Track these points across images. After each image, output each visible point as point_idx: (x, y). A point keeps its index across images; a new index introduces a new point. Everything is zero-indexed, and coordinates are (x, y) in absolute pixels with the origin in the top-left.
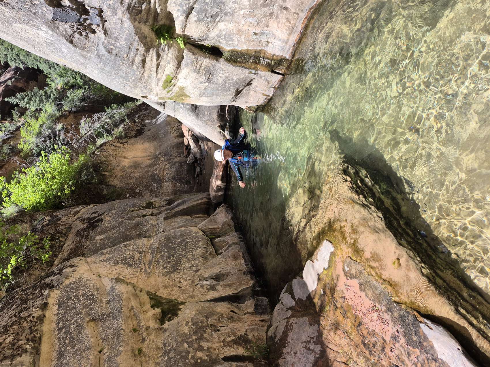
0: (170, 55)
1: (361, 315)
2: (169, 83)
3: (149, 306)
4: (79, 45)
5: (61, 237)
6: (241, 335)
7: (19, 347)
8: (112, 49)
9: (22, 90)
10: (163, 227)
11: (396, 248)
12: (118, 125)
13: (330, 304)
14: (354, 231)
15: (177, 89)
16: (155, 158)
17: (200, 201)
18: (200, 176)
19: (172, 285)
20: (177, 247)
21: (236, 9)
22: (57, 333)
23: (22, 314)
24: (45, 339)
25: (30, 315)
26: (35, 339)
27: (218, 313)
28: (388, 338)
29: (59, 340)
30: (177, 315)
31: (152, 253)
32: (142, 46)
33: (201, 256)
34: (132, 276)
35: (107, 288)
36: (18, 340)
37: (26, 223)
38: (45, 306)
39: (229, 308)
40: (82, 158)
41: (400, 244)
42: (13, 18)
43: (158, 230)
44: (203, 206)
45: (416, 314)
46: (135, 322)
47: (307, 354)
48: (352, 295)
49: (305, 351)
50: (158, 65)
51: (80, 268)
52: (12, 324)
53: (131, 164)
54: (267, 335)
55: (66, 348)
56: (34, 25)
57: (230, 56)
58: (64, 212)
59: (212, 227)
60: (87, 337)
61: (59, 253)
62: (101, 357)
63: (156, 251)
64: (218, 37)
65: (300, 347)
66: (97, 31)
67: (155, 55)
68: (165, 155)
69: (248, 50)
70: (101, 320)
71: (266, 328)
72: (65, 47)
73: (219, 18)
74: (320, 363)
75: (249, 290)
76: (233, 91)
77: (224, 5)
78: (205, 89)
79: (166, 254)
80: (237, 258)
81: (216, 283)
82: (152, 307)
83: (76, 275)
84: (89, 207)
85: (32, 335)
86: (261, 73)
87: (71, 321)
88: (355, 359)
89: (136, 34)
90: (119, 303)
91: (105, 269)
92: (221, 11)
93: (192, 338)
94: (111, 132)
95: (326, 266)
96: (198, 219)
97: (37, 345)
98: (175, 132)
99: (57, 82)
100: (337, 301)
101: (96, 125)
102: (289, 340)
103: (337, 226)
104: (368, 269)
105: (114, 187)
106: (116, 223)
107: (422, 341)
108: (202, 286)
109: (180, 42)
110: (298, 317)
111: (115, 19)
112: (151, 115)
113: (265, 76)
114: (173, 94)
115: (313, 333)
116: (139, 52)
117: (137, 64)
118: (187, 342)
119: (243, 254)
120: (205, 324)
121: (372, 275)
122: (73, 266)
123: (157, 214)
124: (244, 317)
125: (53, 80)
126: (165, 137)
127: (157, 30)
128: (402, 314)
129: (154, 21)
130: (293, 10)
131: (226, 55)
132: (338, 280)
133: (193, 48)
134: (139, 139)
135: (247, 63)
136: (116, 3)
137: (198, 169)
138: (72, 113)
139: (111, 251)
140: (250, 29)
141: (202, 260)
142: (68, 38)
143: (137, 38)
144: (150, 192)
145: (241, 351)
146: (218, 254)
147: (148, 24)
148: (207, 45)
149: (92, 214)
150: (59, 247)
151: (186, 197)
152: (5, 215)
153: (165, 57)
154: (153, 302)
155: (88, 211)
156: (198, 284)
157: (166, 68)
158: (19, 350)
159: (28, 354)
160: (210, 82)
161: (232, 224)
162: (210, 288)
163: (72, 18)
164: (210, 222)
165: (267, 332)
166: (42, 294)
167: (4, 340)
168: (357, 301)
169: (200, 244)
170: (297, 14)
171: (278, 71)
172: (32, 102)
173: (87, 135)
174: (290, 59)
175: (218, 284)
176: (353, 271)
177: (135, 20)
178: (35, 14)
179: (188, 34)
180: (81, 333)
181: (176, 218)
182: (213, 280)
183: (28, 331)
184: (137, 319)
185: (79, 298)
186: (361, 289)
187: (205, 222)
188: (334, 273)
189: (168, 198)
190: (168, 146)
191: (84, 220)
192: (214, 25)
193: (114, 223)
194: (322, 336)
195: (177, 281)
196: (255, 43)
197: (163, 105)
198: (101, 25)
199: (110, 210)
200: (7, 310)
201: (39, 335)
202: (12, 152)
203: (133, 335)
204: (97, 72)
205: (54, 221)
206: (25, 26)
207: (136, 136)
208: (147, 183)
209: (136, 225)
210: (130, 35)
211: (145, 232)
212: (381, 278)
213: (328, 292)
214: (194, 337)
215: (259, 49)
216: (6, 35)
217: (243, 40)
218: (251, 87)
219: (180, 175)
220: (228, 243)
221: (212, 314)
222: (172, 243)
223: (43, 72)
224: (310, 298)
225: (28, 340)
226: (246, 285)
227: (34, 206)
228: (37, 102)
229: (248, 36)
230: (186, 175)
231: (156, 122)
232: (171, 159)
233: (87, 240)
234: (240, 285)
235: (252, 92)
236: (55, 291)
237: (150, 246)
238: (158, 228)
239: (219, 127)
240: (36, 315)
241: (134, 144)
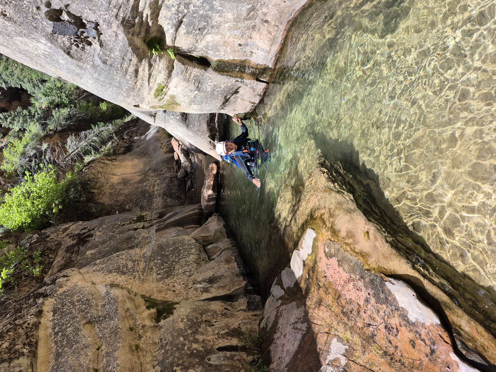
0: (161, 65)
1: (340, 288)
2: (160, 91)
3: (144, 307)
4: (76, 57)
5: (51, 253)
6: (234, 328)
7: (16, 351)
8: (107, 60)
9: (5, 110)
10: (155, 239)
11: (366, 224)
12: (106, 142)
13: (314, 285)
14: (331, 215)
15: (168, 98)
16: (145, 174)
17: (192, 212)
18: (191, 189)
19: (166, 289)
20: (169, 255)
21: (221, 22)
22: (53, 337)
23: (17, 322)
24: (41, 344)
25: (25, 322)
26: (31, 343)
27: (212, 311)
28: (362, 303)
29: (56, 343)
30: (172, 313)
31: (145, 262)
32: (135, 57)
33: (194, 262)
34: (126, 283)
35: (102, 294)
36: (15, 345)
37: (12, 244)
38: (40, 313)
39: (222, 306)
40: (69, 176)
41: (370, 221)
42: (15, 32)
43: (150, 242)
44: (195, 217)
45: (383, 275)
46: (131, 322)
47: (295, 333)
48: (332, 272)
49: (294, 331)
50: (150, 75)
51: (73, 278)
52: (7, 331)
53: (120, 181)
54: (259, 328)
55: (64, 349)
56: (34, 38)
57: (218, 65)
58: (52, 229)
59: (205, 235)
60: (85, 337)
61: (49, 270)
62: (100, 354)
63: (151, 259)
64: (206, 48)
65: (289, 329)
66: (93, 43)
67: (147, 65)
68: (155, 171)
69: (233, 60)
70: (97, 322)
71: (258, 321)
72: (62, 58)
73: (206, 30)
74: (307, 338)
75: (242, 290)
76: (221, 100)
77: (211, 19)
78: (195, 97)
79: (159, 261)
80: (230, 262)
81: (210, 285)
82: (148, 308)
83: (69, 284)
84: (78, 224)
85: (28, 340)
86: (247, 81)
87: (67, 325)
88: (335, 327)
89: (130, 46)
90: (115, 305)
91: (98, 278)
92: (208, 24)
93: (187, 332)
94: (99, 150)
95: (310, 251)
96: (191, 229)
97: (33, 349)
98: (165, 148)
99: (42, 101)
100: (320, 281)
101: (83, 143)
102: (279, 325)
103: (317, 214)
104: (344, 246)
105: (103, 204)
106: (107, 238)
107: (387, 296)
108: (196, 289)
109: (170, 53)
110: (286, 304)
111: (110, 32)
112: (140, 131)
113: (250, 84)
114: (165, 103)
115: (300, 314)
116: (132, 63)
117: (130, 74)
118: (183, 336)
119: (235, 258)
120: (200, 320)
121: (348, 251)
122: (67, 276)
123: (148, 227)
124: (237, 313)
125: (37, 100)
126: (154, 153)
127: (148, 42)
128: (371, 278)
129: (146, 34)
130: (273, 23)
131: (213, 64)
132: (320, 262)
133: (183, 59)
134: (127, 156)
135: (233, 72)
136: (111, 17)
137: (189, 183)
138: (57, 132)
139: (103, 261)
140: (235, 40)
141: (195, 266)
142: (66, 49)
143: (130, 49)
144: (140, 209)
145: (234, 342)
146: (210, 260)
147: (140, 36)
148: (196, 56)
149: (82, 230)
150: (48, 263)
151: (177, 209)
153: (156, 67)
154: (148, 304)
155: (77, 227)
156: (191, 288)
157: (158, 77)
158: (16, 354)
159: (26, 357)
160: (199, 91)
161: (224, 230)
162: (204, 290)
163: (70, 31)
164: (202, 231)
165: (259, 325)
166: (36, 303)
168: (336, 277)
169: (193, 251)
170: (277, 26)
171: (262, 80)
172: (15, 122)
173: (73, 153)
174: (273, 67)
175: (212, 287)
176: (332, 251)
177: (129, 33)
178: (35, 28)
179: (178, 46)
180: (78, 334)
181: (168, 230)
182: (207, 283)
183: (25, 337)
184: (133, 319)
185: (74, 304)
186: (339, 265)
187: (197, 231)
188: (317, 257)
189: (159, 211)
190: (158, 161)
191: (74, 236)
192: (202, 37)
193: (105, 238)
194: (308, 314)
195: (171, 285)
196: (240, 53)
197: (153, 116)
198: (97, 37)
199: (101, 225)
201: (35, 340)
203: (129, 333)
204: (91, 82)
205: (43, 239)
206: (25, 39)
207: (124, 153)
208: (137, 199)
209: (127, 239)
210: (124, 46)
212: (355, 252)
214: (189, 332)
215: (244, 59)
216: (5, 48)
217: (229, 51)
218: (238, 95)
219: (171, 191)
220: (221, 249)
221: (207, 311)
222: (165, 251)
223: (27, 91)
224: (297, 284)
225: (24, 344)
226: (238, 286)
227: (20, 227)
228: (21, 121)
229: (234, 47)
230: (177, 190)
231: (145, 138)
232: (161, 175)
233: (77, 255)
234: (233, 286)
235: (239, 99)
236: (49, 299)
237: (143, 255)
238: (150, 240)
239: (209, 136)
240: (31, 322)
241: (123, 161)
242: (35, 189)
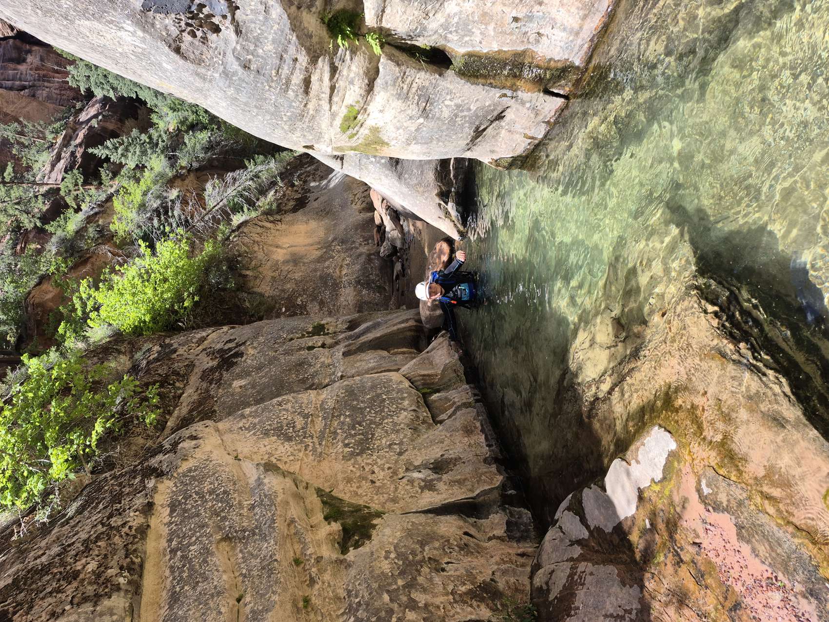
0: (354, 68)
1: (738, 588)
2: (352, 120)
3: (320, 516)
4: (192, 56)
5: (178, 380)
6: (484, 581)
7: (108, 580)
8: (250, 61)
9: (114, 135)
10: (342, 369)
12: (267, 191)
13: (666, 551)
15: (367, 132)
16: (327, 246)
17: (403, 325)
18: (401, 277)
19: (360, 476)
20: (366, 408)
22: (168, 557)
23: (113, 521)
24: (149, 567)
25: (125, 524)
26: (133, 567)
27: (442, 537)
29: (172, 572)
30: (369, 537)
31: (325, 418)
32: (304, 53)
33: (408, 425)
34: (292, 458)
35: (250, 481)
36: (107, 568)
37: (124, 353)
38: (149, 508)
39: (460, 528)
40: (209, 247)
42: (75, 11)
43: (334, 373)
44: (409, 334)
46: (298, 547)
48: (718, 543)
50: (333, 88)
51: (206, 441)
52: (96, 537)
53: (288, 257)
54: (531, 583)
55: (183, 587)
56: (111, 22)
57: (466, 64)
58: (181, 338)
59: (426, 372)
60: (218, 571)
61: (175, 408)
62: (241, 611)
63: (332, 415)
64: (444, 30)
66: (223, 28)
67: (327, 68)
68: (343, 242)
69: (499, 52)
70: (240, 539)
71: (529, 569)
72: (168, 60)
75: (495, 495)
76: (469, 132)
78: (417, 130)
79: (348, 420)
80: (472, 432)
81: (436, 476)
82: (326, 518)
83: (199, 454)
84: (222, 331)
85: (128, 560)
86: (524, 95)
87: (191, 538)
89: (293, 31)
90: (270, 511)
91: (246, 444)
93: (396, 583)
94: (254, 204)
95: (659, 476)
96: (400, 357)
97: (136, 577)
98: (359, 203)
99: (168, 119)
100: (681, 549)
101: (231, 192)
102: (578, 603)
103: (683, 400)
104: (758, 499)
105: (262, 295)
106: (265, 360)
108: (411, 482)
109: (372, 42)
111: (253, 3)
112: (319, 173)
113: (531, 101)
114: (360, 142)
115: (630, 603)
116: (298, 65)
117: (295, 88)
118: (388, 592)
119: (482, 425)
120: (418, 558)
121: (767, 513)
122: (195, 438)
123: (331, 346)
124: (487, 545)
125: (161, 117)
126: (342, 210)
127: (330, 20)
129: (326, 4)
131: (457, 63)
132: (684, 507)
133: (397, 53)
134: (299, 215)
135: (497, 77)
137: (398, 267)
138: (192, 171)
139: (256, 411)
140: (505, 9)
141: (409, 432)
142: (171, 42)
143: (294, 38)
144: (320, 305)
145: (484, 613)
146: (436, 423)
147: (314, 9)
148: (423, 46)
149: (227, 342)
150: (174, 397)
151: (379, 317)
152: (92, 340)
153: (345, 72)
154: (327, 510)
155: (220, 337)
156: (403, 477)
157: (348, 93)
158: (107, 587)
159: (122, 594)
160: (427, 117)
161: (461, 368)
162: (425, 485)
163: (177, 5)
164: (422, 362)
165: (531, 577)
166: (145, 486)
167: (84, 567)
168: (731, 559)
169: (406, 403)
171: (556, 91)
172: (130, 155)
173: (216, 208)
174: (582, 66)
175: (440, 480)
176: (723, 498)
177: (291, 3)
179: (388, 27)
180: (207, 562)
181: (363, 355)
182: (430, 472)
183: (122, 553)
184: (300, 542)
185: (203, 496)
186: (740, 537)
187: (413, 362)
188: (675, 493)
189: (349, 318)
190: (347, 226)
191: (213, 354)
192: (438, 5)
193: (262, 360)
194: (649, 611)
195: (367, 469)
196: (515, 38)
197: (341, 158)
198: (229, 15)
199: (255, 337)
200: (90, 513)
201: (139, 559)
202: (101, 237)
203: (293, 571)
204: (224, 104)
205: (167, 353)
206: (96, 25)
207: (295, 210)
208: (314, 289)
209: (297, 365)
210: (282, 31)
211: (313, 377)
212: (791, 523)
213: (661, 526)
214: (400, 582)
215: (520, 48)
217: (492, 33)
218: (503, 123)
219: (368, 276)
220: (454, 403)
221: (432, 538)
222: (357, 400)
223: (145, 103)
224: (620, 531)
225: (121, 568)
226: (489, 484)
227: (136, 327)
228: (138, 153)
229: (502, 25)
230: (378, 275)
231: (327, 185)
232: (352, 248)
233: (219, 388)
234: (478, 482)
235: (503, 131)
236: (165, 481)
237: (321, 405)
238: (333, 370)
239: (438, 195)
240: (135, 524)
241: (293, 224)
242: (158, 267)
